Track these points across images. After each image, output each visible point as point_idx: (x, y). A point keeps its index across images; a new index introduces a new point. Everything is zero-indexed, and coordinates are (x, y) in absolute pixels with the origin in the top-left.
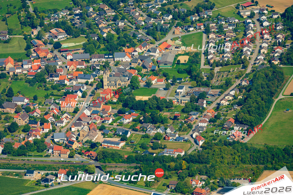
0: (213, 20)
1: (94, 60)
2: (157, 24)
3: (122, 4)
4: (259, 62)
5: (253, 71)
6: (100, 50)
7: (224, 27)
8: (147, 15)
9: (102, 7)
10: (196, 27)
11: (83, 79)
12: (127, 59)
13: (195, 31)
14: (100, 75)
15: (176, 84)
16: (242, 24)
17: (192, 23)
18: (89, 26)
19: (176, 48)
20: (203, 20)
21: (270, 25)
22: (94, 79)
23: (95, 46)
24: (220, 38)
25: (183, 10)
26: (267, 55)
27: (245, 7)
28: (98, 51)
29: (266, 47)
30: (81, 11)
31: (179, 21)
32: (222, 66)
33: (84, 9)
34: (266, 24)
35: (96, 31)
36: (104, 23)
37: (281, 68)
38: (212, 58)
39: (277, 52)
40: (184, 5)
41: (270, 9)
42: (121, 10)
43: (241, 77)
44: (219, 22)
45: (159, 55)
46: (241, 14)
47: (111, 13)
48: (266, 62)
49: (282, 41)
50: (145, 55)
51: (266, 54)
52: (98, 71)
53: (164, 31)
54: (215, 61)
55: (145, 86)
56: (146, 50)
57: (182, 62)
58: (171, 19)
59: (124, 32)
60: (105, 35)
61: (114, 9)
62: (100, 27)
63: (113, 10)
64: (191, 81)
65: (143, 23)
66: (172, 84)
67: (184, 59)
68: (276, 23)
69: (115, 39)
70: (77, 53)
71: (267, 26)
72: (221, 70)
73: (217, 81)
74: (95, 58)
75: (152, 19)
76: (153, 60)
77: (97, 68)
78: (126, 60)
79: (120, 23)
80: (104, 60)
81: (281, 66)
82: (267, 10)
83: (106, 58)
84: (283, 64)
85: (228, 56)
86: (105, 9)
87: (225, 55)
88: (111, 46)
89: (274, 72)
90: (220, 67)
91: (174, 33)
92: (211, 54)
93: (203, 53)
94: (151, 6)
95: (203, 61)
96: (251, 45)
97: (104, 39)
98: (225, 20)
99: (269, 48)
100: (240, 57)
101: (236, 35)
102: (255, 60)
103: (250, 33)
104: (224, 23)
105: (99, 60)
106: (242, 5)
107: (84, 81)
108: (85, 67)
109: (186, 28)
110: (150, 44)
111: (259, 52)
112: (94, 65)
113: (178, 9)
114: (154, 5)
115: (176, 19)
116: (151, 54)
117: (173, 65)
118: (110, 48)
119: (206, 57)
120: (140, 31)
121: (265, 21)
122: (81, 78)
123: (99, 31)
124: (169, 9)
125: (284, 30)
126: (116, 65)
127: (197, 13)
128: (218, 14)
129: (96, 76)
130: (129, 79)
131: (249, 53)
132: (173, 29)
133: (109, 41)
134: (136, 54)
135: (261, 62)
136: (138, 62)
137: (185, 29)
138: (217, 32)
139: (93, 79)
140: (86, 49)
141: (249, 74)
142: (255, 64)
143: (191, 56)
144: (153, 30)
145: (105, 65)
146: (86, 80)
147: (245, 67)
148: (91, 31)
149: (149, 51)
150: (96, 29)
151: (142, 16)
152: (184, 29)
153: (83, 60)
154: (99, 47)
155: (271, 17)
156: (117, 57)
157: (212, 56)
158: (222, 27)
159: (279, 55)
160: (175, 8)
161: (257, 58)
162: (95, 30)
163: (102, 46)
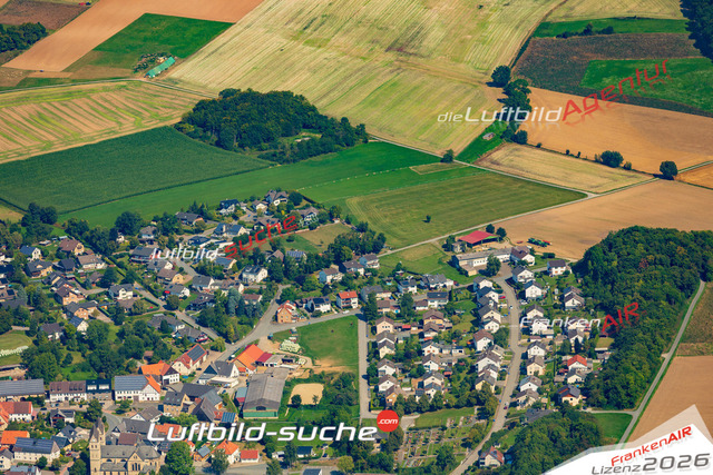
0: (385, 283)
1: (57, 397)
2: (225, 293)
3: (121, 239)
4: (527, 400)
5: (512, 425)
6: (71, 369)
7: (416, 303)
8: (196, 270)
9: (67, 247)
10: (335, 303)
11: (30, 451)
12: (151, 394)
13: (335, 315)
14: (77, 440)
15: (294, 464)
16: (465, 293)
17: (326, 290)
18: (35, 301)
19: (284, 361)
20: (355, 282)
21: (546, 296)
22: (62, 453)
23: (58, 358)
24: (407, 334)
25: (296, 253)
26: (547, 379)
27: (469, 245)
28: (67, 371)
29: (540, 357)
30: (9, 260)
31: (289, 286)
32: (422, 412)
33: (17, 252)
34: (533, 292)
35: (56, 316)
36: (77, 292)
37: (591, 417)
38: (391, 390)
39: (573, 372)
40: (297, 241)
41: (540, 251)
42: (121, 256)
43: (478, 442)
44: (402, 289)
45: (240, 381)
46: (462, 264)
47: (94, 265)
48: (545, 400)
49: (585, 339)
50: (200, 382)
51: (541, 378)
52: (71, 428)
53: (248, 315)
54: (400, 397)
55: (207, 470)
56: (200, 369)
57: (307, 400)
58: (264, 280)
59: (136, 319)
60: (83, 327)
61: (101, 252)
62: (65, 303)
63: (100, 257)
64: (335, 455)
65: (187, 292)
66: (285, 465)
67: (310, 393)
68: (561, 290)
69: (112, 337)
70: (7, 378)
71: (538, 299)
72: (420, 425)
73: (413, 454)
74: (59, 391)
75: (212, 281)
76: (224, 396)
77: (66, 420)
78: (148, 396)
79: (121, 292)
80: (85, 396)
81: (589, 410)
82: (532, 252)
83: (91, 391)
84: (593, 405)
85: (435, 384)
86: (76, 254)
87: (427, 382)
88: (101, 357)
89: (573, 428)
90: (417, 416)
91: (276, 318)
92: (386, 378)
93: (364, 377)
94: (204, 244)
95: (365, 397)
96: (498, 352)
97: (80, 338)
98: (418, 283)
99: (549, 359)
100: (469, 386)
101: (451, 325)
102: (514, 395)
103: (492, 319)
104: (414, 290)
105: (70, 397)
106: (460, 240)
107: (33, 458)
108: (33, 418)
109: (309, 306)
110: (211, 352)
111: (523, 371)
112: (60, 413)
113: (283, 251)
114: (213, 241)
115: (279, 281)
116: (217, 378)
117: (281, 411)
118: (99, 363)
119: (373, 387)
120: (180, 314)
121: (531, 283)
122: (25, 450)
123: (64, 316)
124: (256, 251)
125: (587, 310)
126: (120, 412)
127: (335, 263)
128: (395, 265)
129: (68, 443)
130: (159, 452)
131: (495, 375)
132: (273, 307)
133: (96, 343)
134: (174, 379)
135: (532, 401)
136: (183, 401)
137: (306, 308)
138: (398, 316)
139: (58, 453)
140: (32, 368)
141: (501, 434)
142: (514, 405)
143: (329, 385)
144: (216, 310)
145: (88, 412)
146: (39, 456)
147: (486, 414)
148: (41, 315)
149: (210, 370)
150: (55, 308)
151: (181, 271)
152: (303, 309)
153: (26, 397)
154: (69, 360)
155: (546, 273)
156: (120, 390)
157: (391, 384)
158: (411, 300)
159: (580, 379)
160: (275, 249)
161: (518, 389)
162: (52, 313)
163: (77, 359)
